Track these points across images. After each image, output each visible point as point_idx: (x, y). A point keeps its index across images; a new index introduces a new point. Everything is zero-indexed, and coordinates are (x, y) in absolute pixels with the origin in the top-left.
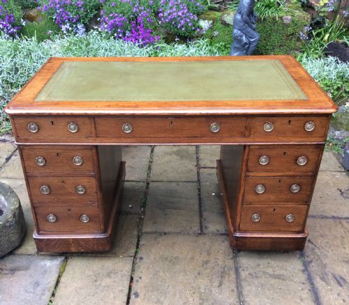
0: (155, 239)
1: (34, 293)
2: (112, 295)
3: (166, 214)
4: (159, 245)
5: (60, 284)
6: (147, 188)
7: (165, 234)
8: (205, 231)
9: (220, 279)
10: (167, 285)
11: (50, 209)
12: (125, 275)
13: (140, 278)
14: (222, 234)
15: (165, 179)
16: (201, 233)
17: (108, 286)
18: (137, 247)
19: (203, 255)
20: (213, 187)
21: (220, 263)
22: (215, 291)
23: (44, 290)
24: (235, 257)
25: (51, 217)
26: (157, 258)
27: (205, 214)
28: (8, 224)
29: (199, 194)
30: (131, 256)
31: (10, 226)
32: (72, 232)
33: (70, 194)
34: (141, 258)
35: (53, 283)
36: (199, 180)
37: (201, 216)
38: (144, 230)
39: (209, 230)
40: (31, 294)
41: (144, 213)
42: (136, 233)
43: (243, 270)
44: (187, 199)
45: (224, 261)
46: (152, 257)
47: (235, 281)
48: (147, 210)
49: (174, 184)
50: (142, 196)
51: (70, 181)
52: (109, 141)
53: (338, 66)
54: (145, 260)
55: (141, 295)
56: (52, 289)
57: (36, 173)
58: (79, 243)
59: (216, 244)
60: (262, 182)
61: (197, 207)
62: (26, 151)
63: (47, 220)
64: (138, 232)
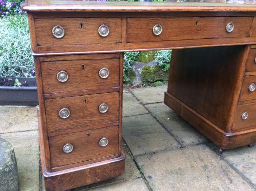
0: (150, 159)
3: (144, 139)
4: (157, 163)
7: (154, 153)
8: (184, 145)
9: (226, 177)
11: (67, 138)
16: (182, 147)
18: (139, 169)
19: (198, 162)
20: (164, 114)
21: (216, 165)
22: (231, 187)
24: (222, 158)
25: (67, 147)
26: (164, 174)
27: (174, 133)
28: (7, 170)
30: (140, 178)
31: (10, 171)
32: (89, 161)
33: (92, 114)
34: (150, 177)
36: (150, 112)
37: (172, 135)
38: (134, 154)
39: (186, 143)
43: (237, 166)
44: (151, 125)
45: (218, 163)
46: (159, 173)
47: (238, 175)
51: (93, 98)
52: (138, 46)
54: (154, 177)
57: (56, 93)
58: (96, 173)
60: (254, 81)
62: (46, 64)
63: (63, 152)
64: (130, 156)
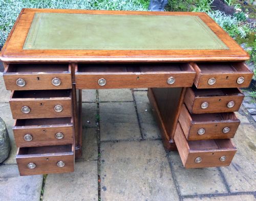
0: (111, 146)
1: (26, 194)
2: (87, 191)
3: (116, 127)
4: (115, 150)
5: (46, 185)
6: (98, 107)
7: (117, 141)
8: (145, 138)
9: (160, 172)
10: (125, 179)
12: (94, 175)
13: (105, 176)
14: (156, 139)
15: (110, 100)
16: (142, 140)
17: (83, 184)
18: (99, 153)
19: (146, 155)
20: (145, 105)
21: (159, 160)
22: (159, 180)
23: (34, 191)
24: (167, 155)
26: (115, 160)
27: (143, 125)
29: (137, 111)
30: (96, 160)
34: (103, 161)
35: (40, 185)
36: (134, 100)
37: (140, 127)
38: (101, 140)
39: (148, 137)
40: (25, 195)
41: (99, 126)
42: (96, 142)
43: (175, 164)
44: (128, 114)
45: (161, 159)
46: (111, 159)
47: (170, 172)
48: (101, 124)
49: (117, 104)
50: (95, 114)
53: (224, 18)
54: (106, 162)
55: (108, 188)
56: (40, 190)
59: (154, 146)
61: (136, 120)
64: (98, 141)
